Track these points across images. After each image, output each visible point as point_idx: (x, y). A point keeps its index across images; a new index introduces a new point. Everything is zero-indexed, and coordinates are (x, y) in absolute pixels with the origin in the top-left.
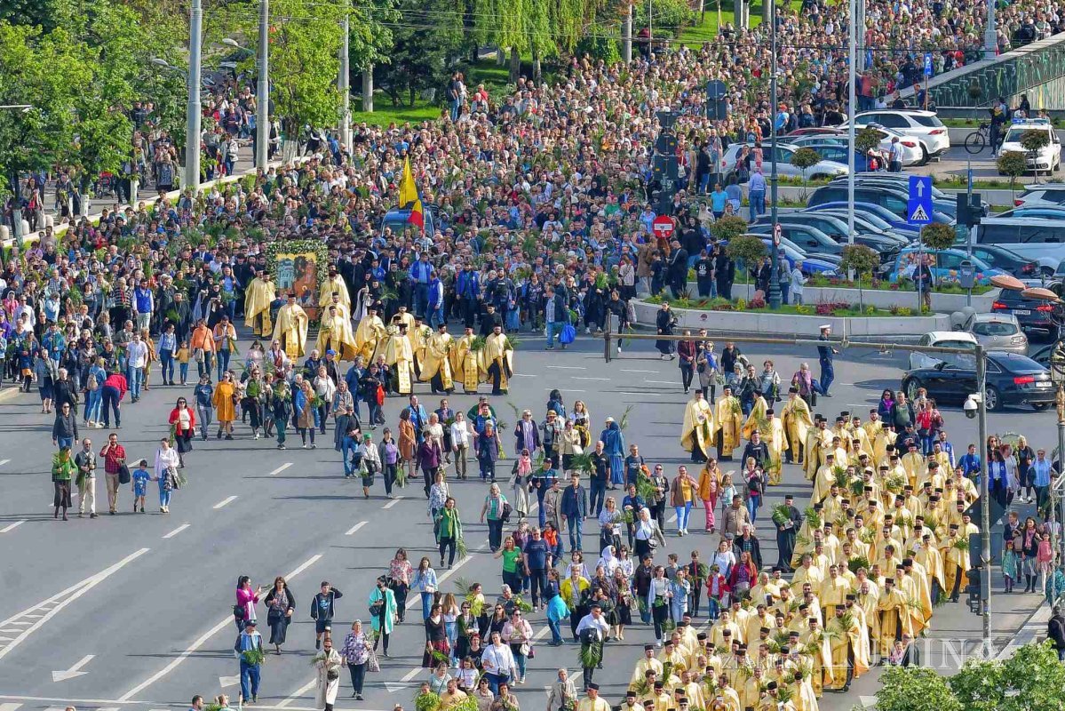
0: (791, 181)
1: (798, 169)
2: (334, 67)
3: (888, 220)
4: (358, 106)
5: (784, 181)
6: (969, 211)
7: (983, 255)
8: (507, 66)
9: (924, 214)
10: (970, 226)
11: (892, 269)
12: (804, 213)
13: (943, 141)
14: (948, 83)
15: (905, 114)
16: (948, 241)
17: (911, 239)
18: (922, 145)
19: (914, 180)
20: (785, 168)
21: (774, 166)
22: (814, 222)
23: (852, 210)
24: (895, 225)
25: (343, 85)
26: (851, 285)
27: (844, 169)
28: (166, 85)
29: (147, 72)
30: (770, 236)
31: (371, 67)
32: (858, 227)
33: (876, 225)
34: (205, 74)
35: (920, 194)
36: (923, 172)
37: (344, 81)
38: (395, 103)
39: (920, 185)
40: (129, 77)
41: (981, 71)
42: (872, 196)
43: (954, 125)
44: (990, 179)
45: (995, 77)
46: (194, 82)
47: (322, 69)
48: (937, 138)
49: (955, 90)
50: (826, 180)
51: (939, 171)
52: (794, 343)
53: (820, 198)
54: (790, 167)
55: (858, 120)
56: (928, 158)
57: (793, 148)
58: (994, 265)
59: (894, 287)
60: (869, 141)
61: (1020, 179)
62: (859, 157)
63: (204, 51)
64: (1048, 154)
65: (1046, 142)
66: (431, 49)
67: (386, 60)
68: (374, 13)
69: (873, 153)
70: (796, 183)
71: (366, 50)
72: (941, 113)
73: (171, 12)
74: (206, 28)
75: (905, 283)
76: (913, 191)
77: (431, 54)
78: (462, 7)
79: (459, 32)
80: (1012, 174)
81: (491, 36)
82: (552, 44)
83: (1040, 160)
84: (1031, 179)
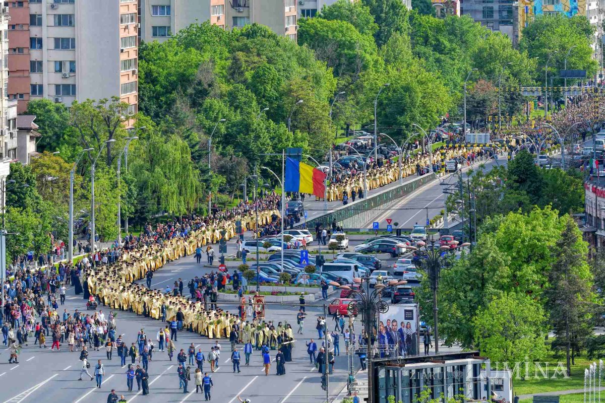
1: (265, 249)
2: (115, 219)
3: (294, 265)
4: (124, 231)
5: (261, 253)
6: (320, 261)
7: (325, 275)
8: (171, 217)
9: (305, 263)
10: (320, 266)
11: (295, 280)
12: (267, 263)
13: (311, 239)
14: (312, 220)
15: (299, 231)
16: (313, 271)
17: (301, 270)
20: (261, 249)
21: (257, 248)
22: (270, 265)
24: (296, 266)
25: (119, 224)
26: (282, 286)
27: (280, 248)
28: (62, 226)
29: (55, 221)
31: (128, 218)
32: (284, 267)
33: (290, 266)
34: (74, 222)
35: (304, 256)
38: (135, 230)
39: (304, 253)
40: (50, 223)
41: (323, 216)
42: (289, 257)
43: (315, 234)
44: (326, 251)
45: (327, 218)
46: (71, 224)
47: (111, 219)
48: (309, 238)
49: (314, 223)
50: (273, 253)
53: (272, 258)
55: (284, 233)
57: (263, 242)
58: (328, 278)
59: (296, 286)
60: (287, 239)
61: (336, 251)
62: (284, 245)
63: (74, 215)
64: (345, 243)
65: (344, 239)
66: (147, 212)
67: (132, 216)
68: (128, 201)
69: (289, 244)
70: (264, 253)
71: (126, 213)
72: (310, 230)
73: (63, 202)
74: (75, 208)
75: (299, 285)
76: (302, 255)
77: (147, 214)
78: (156, 199)
79: (155, 207)
80: (333, 249)
81: (166, 208)
82: (185, 210)
83: (342, 245)
84: (339, 251)
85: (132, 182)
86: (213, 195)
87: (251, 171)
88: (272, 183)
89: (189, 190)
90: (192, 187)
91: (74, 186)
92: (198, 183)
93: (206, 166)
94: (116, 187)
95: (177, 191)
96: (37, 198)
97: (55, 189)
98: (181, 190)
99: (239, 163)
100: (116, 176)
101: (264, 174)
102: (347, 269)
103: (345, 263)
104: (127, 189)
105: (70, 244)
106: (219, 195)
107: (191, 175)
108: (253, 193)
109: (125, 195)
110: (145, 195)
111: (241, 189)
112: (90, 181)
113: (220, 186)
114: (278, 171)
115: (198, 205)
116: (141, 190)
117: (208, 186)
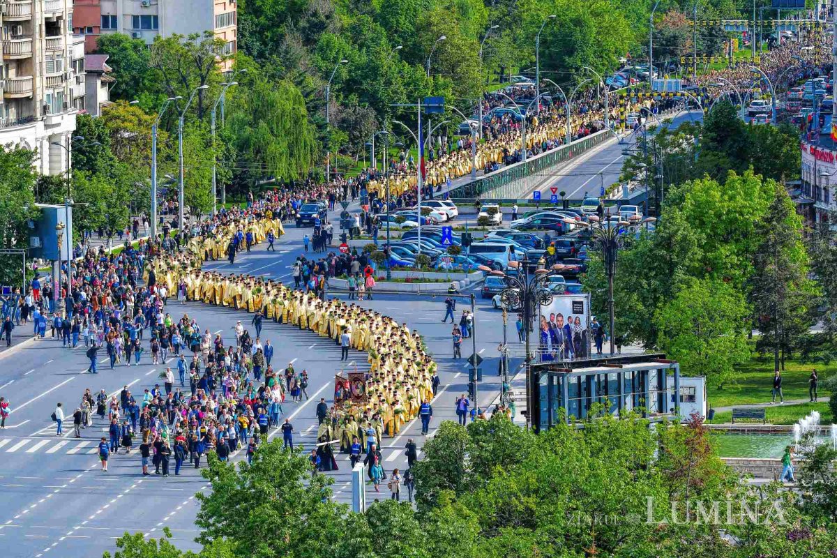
0: (394, 229)
1: (398, 224)
2: (210, 186)
3: (434, 244)
4: (220, 202)
5: (392, 229)
6: (466, 240)
7: (472, 258)
9: (448, 242)
10: (467, 246)
11: (436, 264)
12: (400, 242)
13: (455, 212)
14: (457, 189)
15: (440, 202)
16: (458, 252)
17: (443, 252)
18: (447, 214)
19: (444, 228)
20: (393, 224)
21: (388, 223)
22: (404, 245)
24: (437, 246)
25: (214, 193)
26: (420, 271)
27: (416, 224)
28: (143, 194)
29: (134, 189)
31: (224, 186)
32: (422, 247)
33: (429, 246)
34: (158, 190)
35: (447, 234)
36: (447, 225)
37: (214, 191)
38: (234, 200)
39: (447, 230)
40: (127, 191)
41: (470, 183)
42: (427, 235)
43: (460, 205)
44: (474, 227)
45: (476, 186)
46: (154, 193)
47: (205, 187)
48: (452, 211)
49: (459, 192)
50: (408, 229)
51: (454, 224)
53: (405, 236)
54: (394, 223)
55: (422, 204)
56: (449, 219)
57: (395, 216)
58: (476, 262)
59: (436, 271)
60: (426, 212)
61: (486, 227)
62: (422, 219)
63: (158, 180)
64: (498, 217)
65: (496, 212)
66: (248, 178)
67: (229, 183)
68: (225, 164)
69: (428, 218)
70: (397, 230)
71: (222, 180)
72: (454, 201)
73: (143, 165)
74: (158, 171)
75: (441, 270)
76: (444, 232)
77: (248, 180)
78: (261, 161)
79: (260, 171)
80: (483, 225)
81: (272, 172)
82: (297, 176)
83: (494, 220)
84: (491, 227)
85: (230, 139)
86: (332, 157)
87: (380, 126)
88: (406, 141)
89: (302, 151)
90: (305, 146)
91: (157, 144)
92: (314, 142)
93: (324, 120)
94: (209, 147)
95: (287, 151)
96: (111, 159)
97: (133, 148)
98: (291, 151)
99: (364, 116)
100: (210, 131)
101: (397, 130)
102: (501, 250)
103: (498, 242)
104: (223, 148)
106: (338, 156)
107: (305, 132)
108: (382, 154)
109: (222, 157)
110: (246, 156)
111: (368, 149)
112: (177, 138)
113: (342, 145)
114: (413, 126)
115: (313, 169)
116: (241, 150)
117: (326, 145)
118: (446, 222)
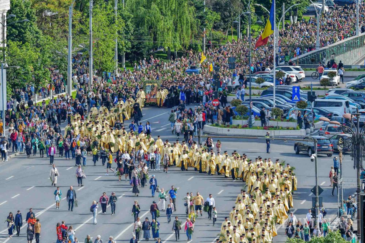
0: (255, 88)
1: (258, 84)
2: (113, 54)
3: (286, 100)
4: (121, 66)
5: (253, 88)
6: (311, 97)
7: (316, 110)
8: (167, 53)
9: (297, 98)
10: (312, 102)
11: (287, 115)
12: (259, 98)
13: (303, 75)
14: (304, 57)
16: (305, 106)
17: (293, 106)
18: (296, 77)
19: (294, 88)
20: (254, 84)
21: (250, 83)
22: (263, 101)
23: (274, 97)
24: (288, 101)
25: (116, 59)
26: (274, 120)
27: (272, 84)
28: (61, 60)
29: (55, 56)
30: (249, 105)
31: (124, 53)
32: (276, 102)
33: (282, 101)
35: (296, 92)
36: (297, 85)
37: (116, 58)
38: (132, 65)
39: (296, 89)
40: (49, 57)
41: (315, 53)
42: (281, 92)
43: (307, 70)
44: (318, 87)
45: (319, 55)
46: (70, 58)
47: (109, 54)
48: (301, 74)
49: (306, 59)
50: (266, 88)
51: (302, 85)
52: (257, 138)
53: (265, 93)
55: (276, 69)
56: (298, 81)
57: (256, 78)
58: (319, 114)
59: (288, 121)
60: (280, 75)
61: (327, 87)
62: (277, 81)
63: (73, 49)
64: (336, 79)
65: (335, 75)
66: (143, 48)
67: (129, 51)
68: (125, 37)
70: (257, 88)
71: (122, 49)
72: (302, 67)
73: (62, 37)
74: (73, 42)
75: (291, 120)
76: (294, 91)
77: (143, 49)
78: (153, 35)
79: (152, 43)
80: (325, 85)
81: (162, 44)
82: (180, 46)
83: (334, 81)
84: (331, 87)
85: (129, 18)
86: (208, 32)
87: (245, 8)
89: (184, 27)
90: (187, 23)
91: (73, 21)
92: (193, 20)
93: (201, 3)
94: (113, 23)
95: (172, 27)
96: (37, 33)
97: (54, 24)
98: (176, 27)
100: (114, 11)
101: (258, 11)
102: (338, 105)
103: (337, 99)
104: (124, 24)
105: (69, 78)
106: (213, 32)
107: (187, 12)
108: (247, 30)
109: (122, 32)
110: (141, 31)
111: (235, 26)
112: (88, 16)
113: (215, 23)
115: (194, 41)
116: (137, 26)
117: (203, 22)
118: (296, 82)
